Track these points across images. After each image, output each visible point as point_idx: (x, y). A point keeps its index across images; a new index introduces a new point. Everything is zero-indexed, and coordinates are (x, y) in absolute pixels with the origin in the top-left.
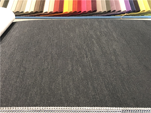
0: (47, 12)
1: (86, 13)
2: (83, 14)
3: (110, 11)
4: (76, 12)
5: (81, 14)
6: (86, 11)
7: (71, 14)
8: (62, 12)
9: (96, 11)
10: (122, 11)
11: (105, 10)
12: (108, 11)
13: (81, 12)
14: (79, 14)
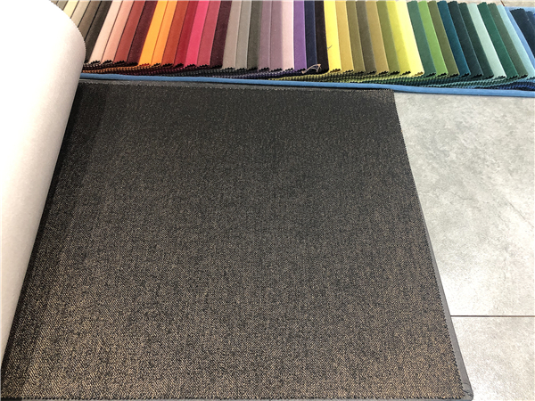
0: (97, 62)
1: (196, 70)
2: (189, 70)
3: (254, 69)
4: (169, 65)
5: (183, 71)
6: (196, 64)
7: (159, 69)
8: (136, 64)
9: (221, 66)
10: (284, 70)
11: (243, 64)
12: (250, 67)
13: (181, 65)
14: (178, 72)
